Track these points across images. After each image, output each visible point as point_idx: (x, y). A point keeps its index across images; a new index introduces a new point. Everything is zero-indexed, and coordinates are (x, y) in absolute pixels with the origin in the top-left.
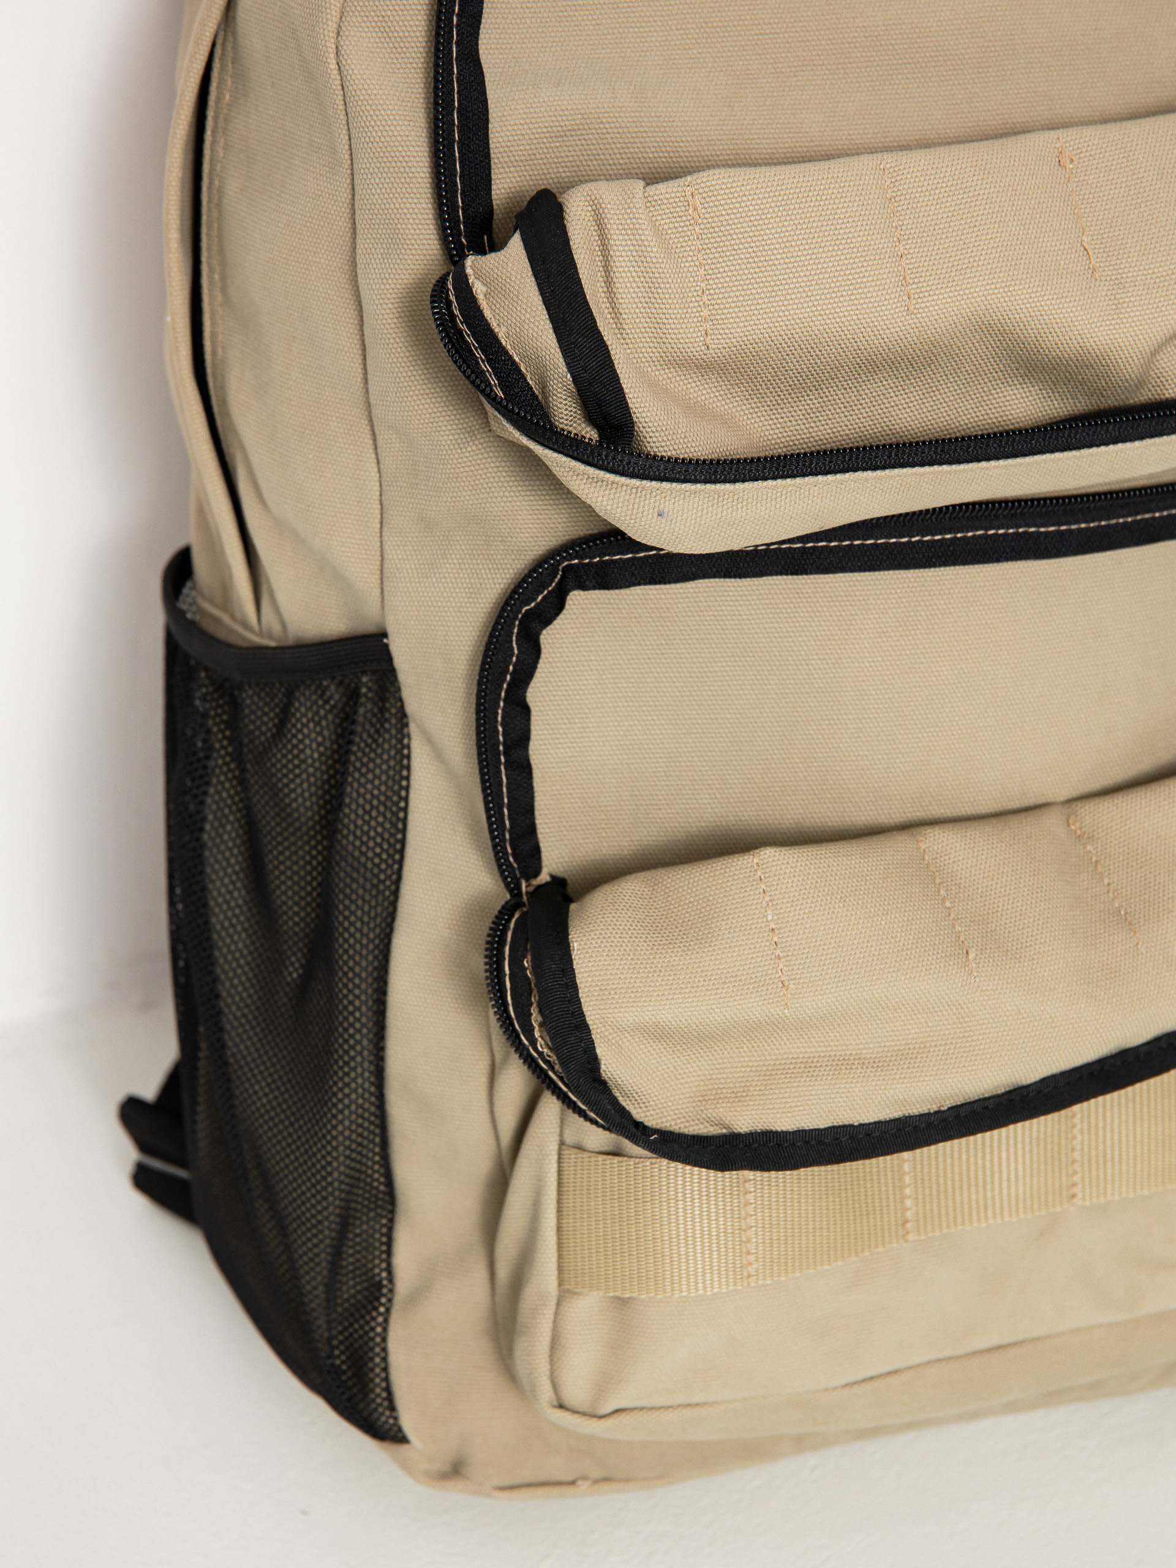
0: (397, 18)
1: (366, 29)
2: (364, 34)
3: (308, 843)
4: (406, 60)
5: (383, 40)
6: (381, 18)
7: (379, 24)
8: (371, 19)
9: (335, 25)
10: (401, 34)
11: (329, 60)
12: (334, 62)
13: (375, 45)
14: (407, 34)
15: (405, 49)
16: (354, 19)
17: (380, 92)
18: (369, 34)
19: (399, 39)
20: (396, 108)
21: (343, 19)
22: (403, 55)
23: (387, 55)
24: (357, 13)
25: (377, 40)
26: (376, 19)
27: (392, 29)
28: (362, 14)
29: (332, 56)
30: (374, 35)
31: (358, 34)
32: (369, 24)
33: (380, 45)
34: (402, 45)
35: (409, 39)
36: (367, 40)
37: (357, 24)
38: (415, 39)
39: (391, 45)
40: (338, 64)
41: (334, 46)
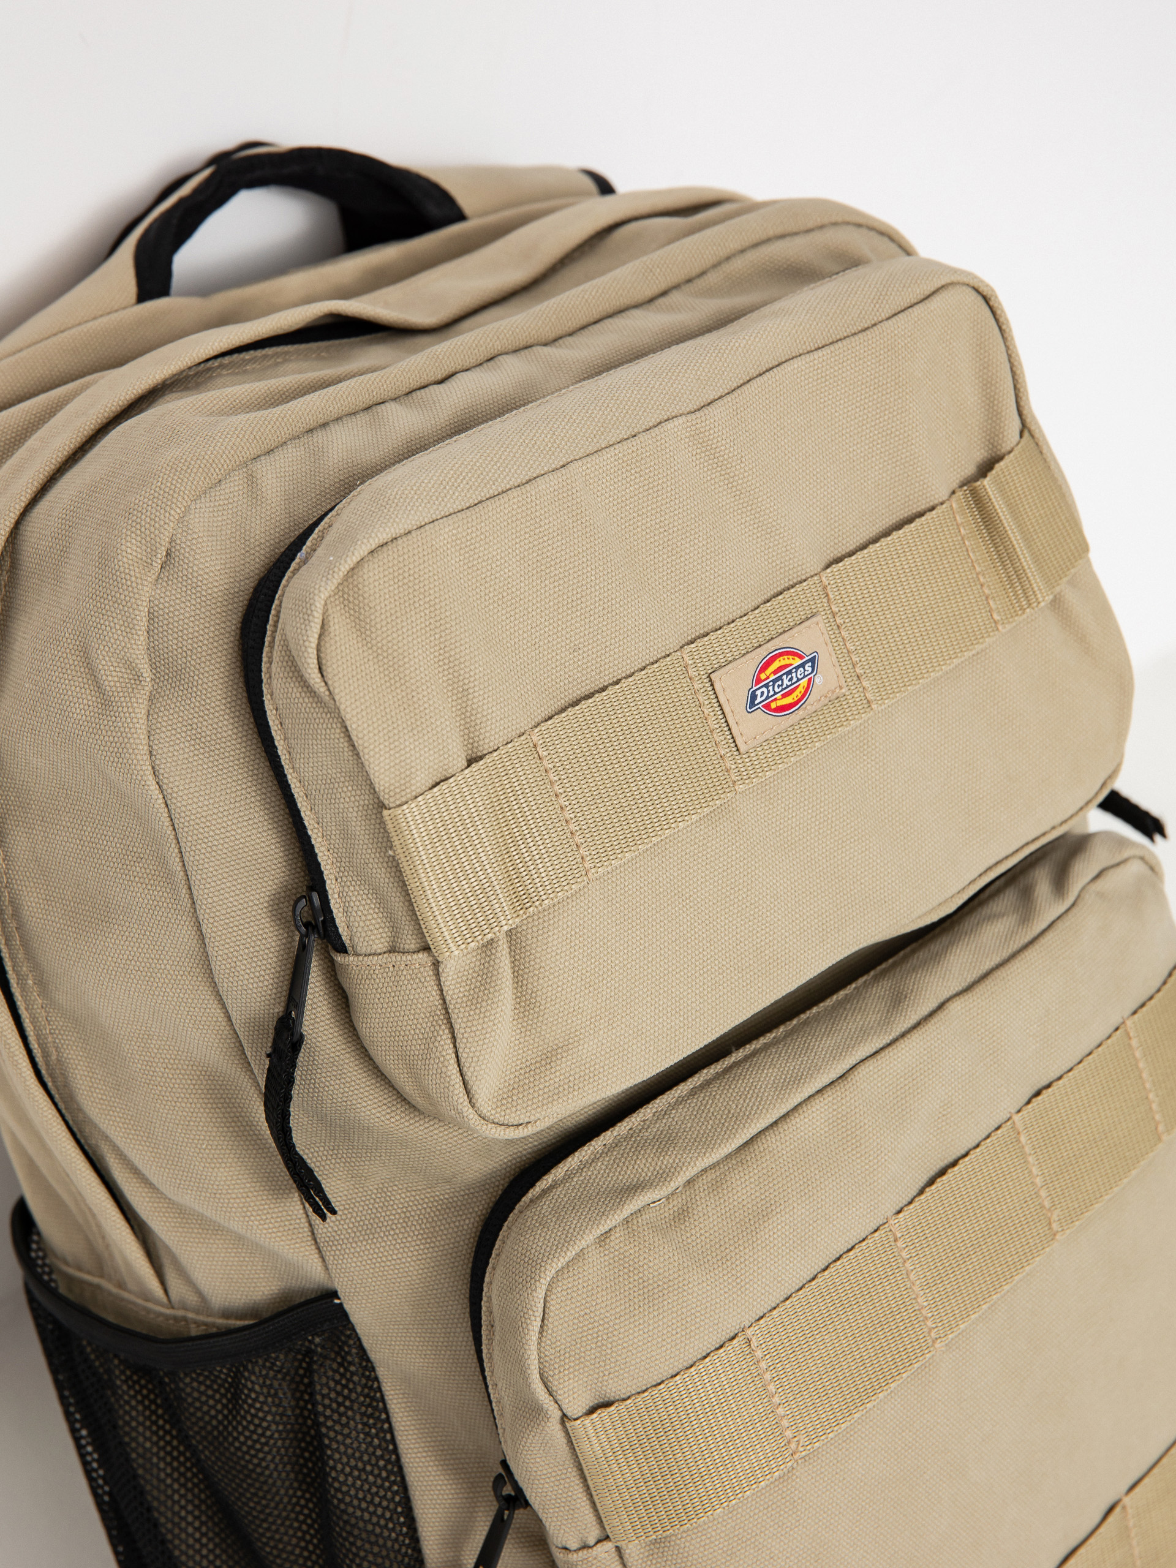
0: (205, 723)
1: (178, 742)
2: (177, 747)
3: (292, 1511)
4: (227, 760)
5: (197, 747)
6: (189, 727)
7: (189, 733)
8: (179, 730)
9: (146, 748)
10: (214, 737)
11: (148, 783)
12: (154, 783)
13: (191, 754)
14: (219, 736)
15: (222, 750)
16: (163, 735)
17: (211, 801)
18: (182, 745)
19: (213, 743)
20: (231, 812)
21: (152, 738)
22: (222, 756)
23: (206, 760)
24: (164, 729)
25: (192, 748)
26: (184, 729)
27: (203, 734)
28: (170, 728)
29: (151, 777)
30: (187, 744)
31: (171, 749)
32: (178, 736)
33: (196, 752)
34: (218, 746)
35: (224, 740)
36: (181, 752)
37: (167, 739)
38: (229, 738)
39: (207, 749)
40: (157, 783)
41: (150, 768)
